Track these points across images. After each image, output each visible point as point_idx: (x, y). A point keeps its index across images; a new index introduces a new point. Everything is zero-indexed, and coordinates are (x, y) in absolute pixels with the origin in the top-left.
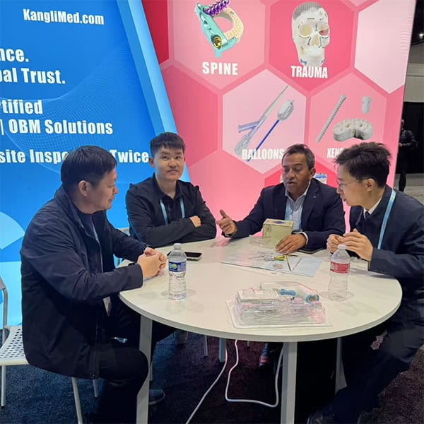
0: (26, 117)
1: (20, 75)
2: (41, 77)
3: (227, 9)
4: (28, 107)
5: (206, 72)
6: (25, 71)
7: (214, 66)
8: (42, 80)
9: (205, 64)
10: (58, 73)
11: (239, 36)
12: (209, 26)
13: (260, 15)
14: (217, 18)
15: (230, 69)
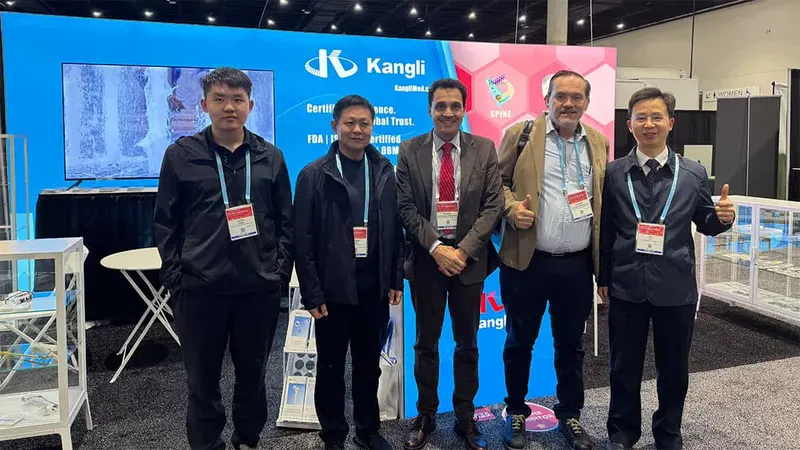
0: (392, 145)
1: (390, 121)
2: (402, 122)
3: (505, 81)
4: (392, 139)
5: (493, 116)
6: (393, 118)
7: (497, 113)
8: (402, 124)
9: (492, 112)
10: (410, 119)
11: (511, 95)
12: (494, 90)
13: (524, 83)
14: (499, 84)
15: (507, 114)
